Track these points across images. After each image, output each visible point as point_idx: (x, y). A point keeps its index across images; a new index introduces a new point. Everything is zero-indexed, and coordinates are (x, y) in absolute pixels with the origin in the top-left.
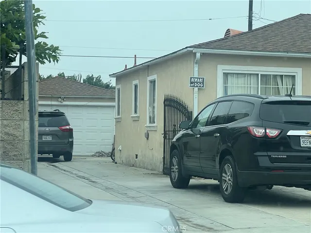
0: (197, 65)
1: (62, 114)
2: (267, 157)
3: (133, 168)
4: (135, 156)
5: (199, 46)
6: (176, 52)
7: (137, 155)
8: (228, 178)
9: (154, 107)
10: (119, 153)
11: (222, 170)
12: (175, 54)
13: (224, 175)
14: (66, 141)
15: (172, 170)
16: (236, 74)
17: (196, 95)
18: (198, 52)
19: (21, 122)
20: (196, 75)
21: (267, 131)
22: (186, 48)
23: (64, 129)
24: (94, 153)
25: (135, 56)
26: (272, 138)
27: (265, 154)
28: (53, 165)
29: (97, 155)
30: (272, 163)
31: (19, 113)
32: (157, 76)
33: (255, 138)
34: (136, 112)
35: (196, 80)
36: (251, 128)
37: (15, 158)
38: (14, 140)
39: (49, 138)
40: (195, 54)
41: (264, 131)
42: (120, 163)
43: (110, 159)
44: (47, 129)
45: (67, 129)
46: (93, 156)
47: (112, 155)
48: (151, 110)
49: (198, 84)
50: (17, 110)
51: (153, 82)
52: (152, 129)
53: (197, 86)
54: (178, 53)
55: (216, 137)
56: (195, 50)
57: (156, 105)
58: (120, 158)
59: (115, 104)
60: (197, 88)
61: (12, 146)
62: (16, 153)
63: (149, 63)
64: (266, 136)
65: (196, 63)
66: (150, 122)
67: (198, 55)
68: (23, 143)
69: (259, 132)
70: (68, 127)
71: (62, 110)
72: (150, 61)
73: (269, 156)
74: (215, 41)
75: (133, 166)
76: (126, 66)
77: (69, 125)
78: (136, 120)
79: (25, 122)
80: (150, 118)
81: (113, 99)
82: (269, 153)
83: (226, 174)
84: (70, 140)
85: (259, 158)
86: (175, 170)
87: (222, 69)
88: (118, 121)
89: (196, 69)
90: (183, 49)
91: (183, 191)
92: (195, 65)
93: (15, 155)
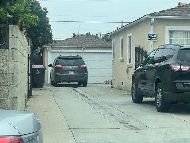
0: (152, 26)
1: (81, 58)
2: (182, 84)
3: (121, 91)
4: (122, 83)
5: (154, 14)
6: (140, 18)
7: (123, 83)
8: (159, 97)
9: (131, 53)
10: (114, 81)
11: (157, 92)
12: (140, 20)
13: (157, 95)
14: (83, 74)
15: (133, 92)
16: (178, 31)
17: (151, 45)
18: (153, 18)
19: (7, 63)
20: (152, 33)
21: (182, 67)
22: (145, 15)
23: (82, 67)
24: (103, 82)
25: (122, 21)
26: (185, 71)
27: (180, 81)
28: (73, 89)
29: (106, 83)
30: (185, 87)
31: (6, 57)
32: (132, 34)
33: (174, 72)
34: (122, 56)
35: (151, 35)
36: (172, 65)
37: (4, 84)
38: (3, 73)
39: (72, 73)
40: (151, 19)
41: (179, 67)
42: (114, 88)
43: (110, 85)
44: (71, 67)
45: (84, 67)
46: (103, 83)
47: (111, 83)
48: (129, 55)
49: (153, 38)
50: (4, 55)
51: (130, 37)
52: (130, 66)
53: (152, 39)
54: (141, 19)
55: (154, 71)
56: (150, 17)
57: (131, 52)
58: (115, 84)
59: (112, 51)
60: (152, 41)
61: (2, 77)
62: (4, 81)
63: (128, 25)
64: (181, 70)
65: (152, 25)
66: (129, 62)
67: (153, 20)
68: (9, 75)
69: (177, 68)
70: (84, 66)
71: (80, 55)
72: (128, 24)
73: (183, 83)
74: (165, 11)
75: (121, 89)
76: (118, 27)
77: (85, 64)
78: (122, 61)
79: (10, 62)
80: (129, 59)
81: (111, 48)
82: (183, 81)
83: (159, 94)
84: (86, 74)
85: (176, 84)
86: (134, 92)
87: (168, 28)
88: (114, 62)
89: (152, 29)
90: (144, 16)
91: (138, 104)
92: (151, 26)
93: (3, 83)
